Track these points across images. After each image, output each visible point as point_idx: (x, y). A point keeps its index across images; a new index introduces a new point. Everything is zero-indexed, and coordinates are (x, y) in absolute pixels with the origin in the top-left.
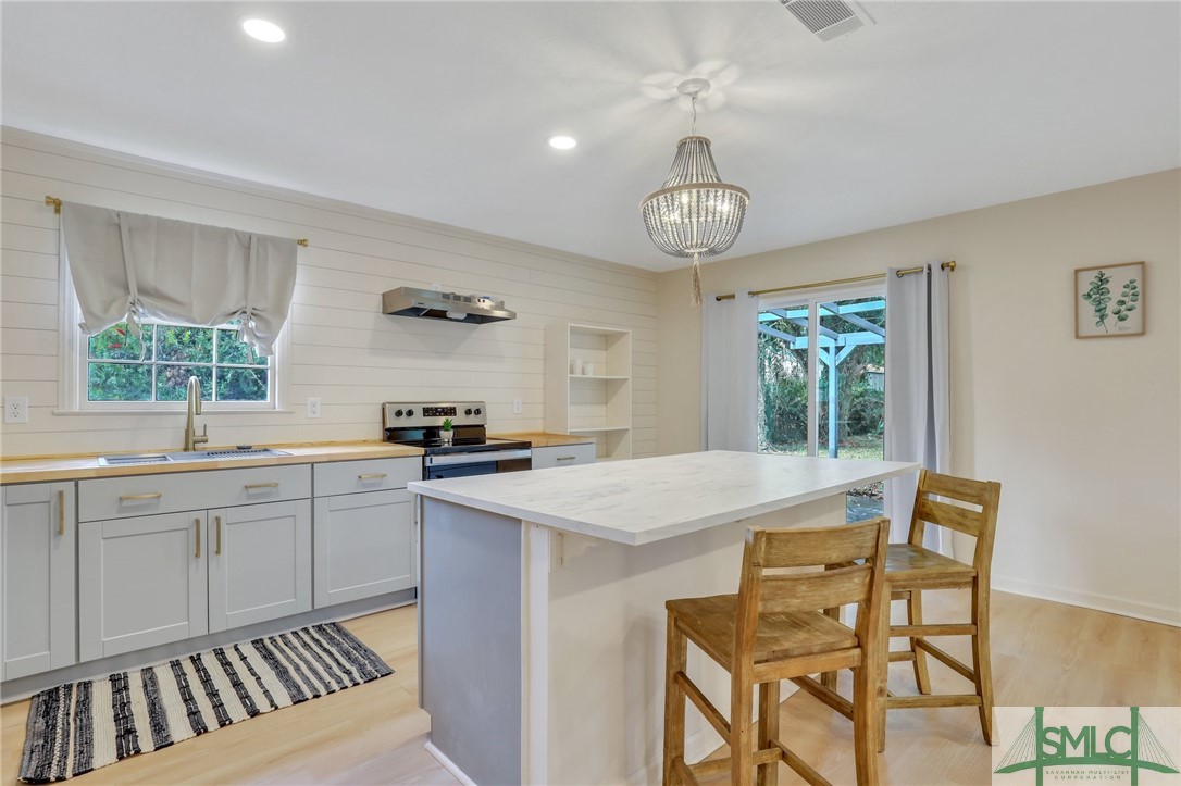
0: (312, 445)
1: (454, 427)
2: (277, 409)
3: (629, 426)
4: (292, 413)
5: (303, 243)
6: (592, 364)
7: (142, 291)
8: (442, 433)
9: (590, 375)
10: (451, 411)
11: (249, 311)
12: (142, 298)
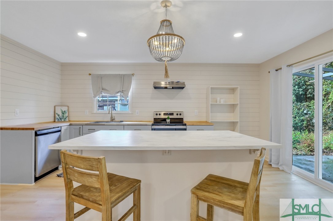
0: (137, 121)
1: (170, 118)
2: (130, 113)
3: (239, 121)
4: (133, 114)
5: (133, 75)
6: (223, 99)
7: (103, 89)
8: (167, 120)
9: (222, 103)
10: (172, 114)
11: (121, 91)
12: (103, 91)
